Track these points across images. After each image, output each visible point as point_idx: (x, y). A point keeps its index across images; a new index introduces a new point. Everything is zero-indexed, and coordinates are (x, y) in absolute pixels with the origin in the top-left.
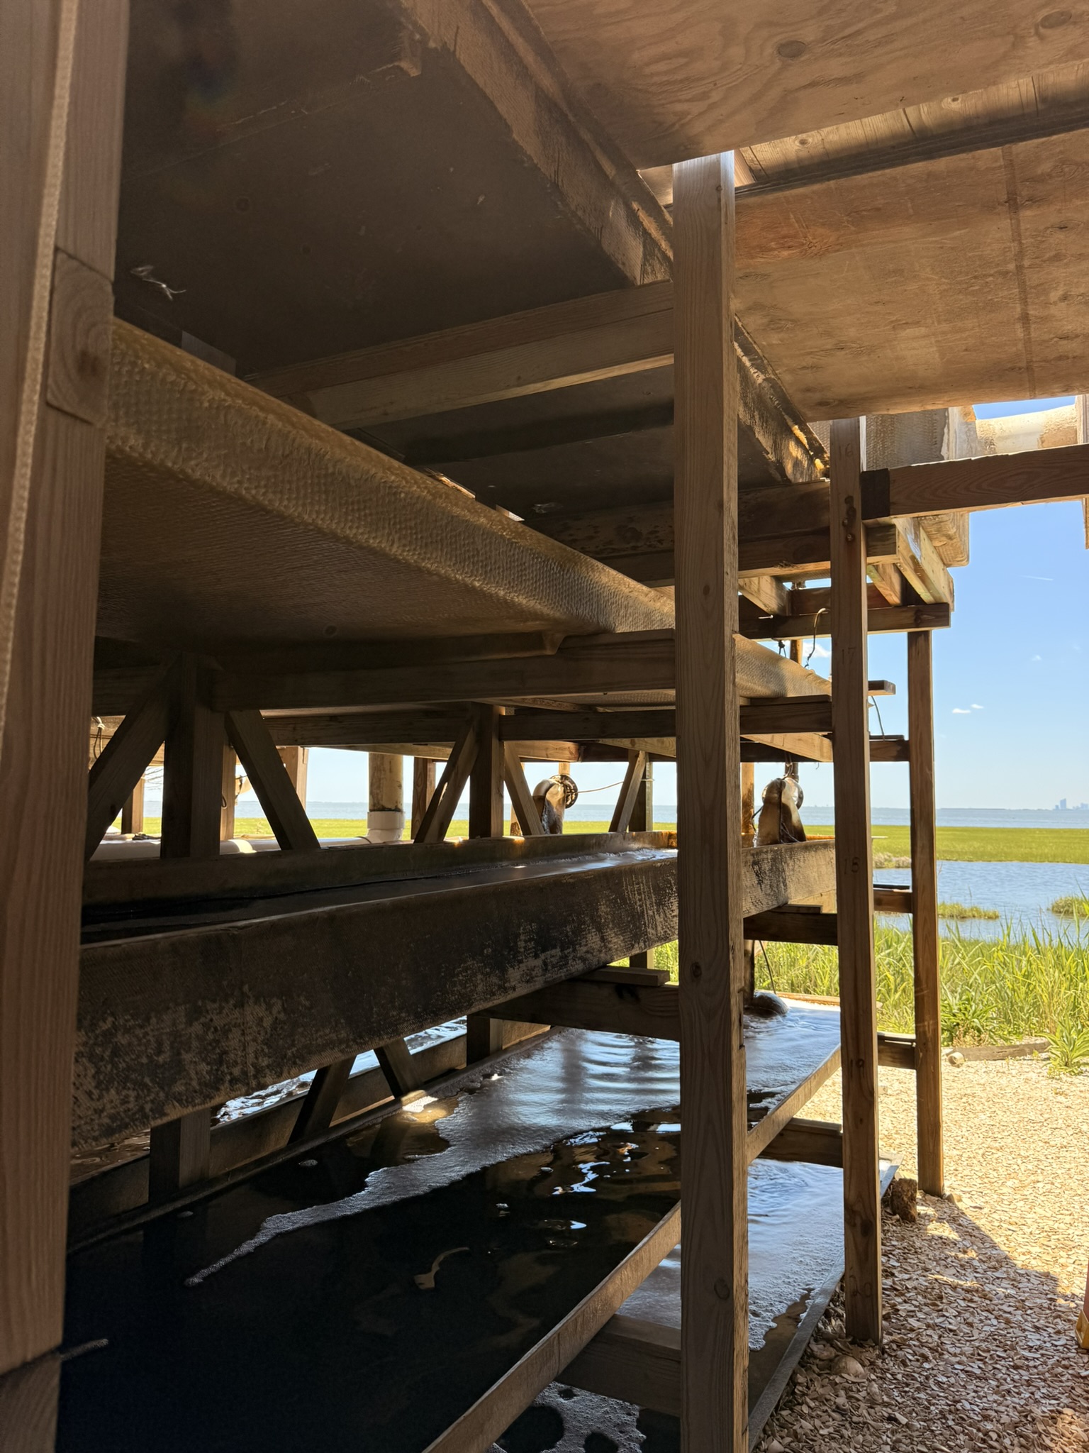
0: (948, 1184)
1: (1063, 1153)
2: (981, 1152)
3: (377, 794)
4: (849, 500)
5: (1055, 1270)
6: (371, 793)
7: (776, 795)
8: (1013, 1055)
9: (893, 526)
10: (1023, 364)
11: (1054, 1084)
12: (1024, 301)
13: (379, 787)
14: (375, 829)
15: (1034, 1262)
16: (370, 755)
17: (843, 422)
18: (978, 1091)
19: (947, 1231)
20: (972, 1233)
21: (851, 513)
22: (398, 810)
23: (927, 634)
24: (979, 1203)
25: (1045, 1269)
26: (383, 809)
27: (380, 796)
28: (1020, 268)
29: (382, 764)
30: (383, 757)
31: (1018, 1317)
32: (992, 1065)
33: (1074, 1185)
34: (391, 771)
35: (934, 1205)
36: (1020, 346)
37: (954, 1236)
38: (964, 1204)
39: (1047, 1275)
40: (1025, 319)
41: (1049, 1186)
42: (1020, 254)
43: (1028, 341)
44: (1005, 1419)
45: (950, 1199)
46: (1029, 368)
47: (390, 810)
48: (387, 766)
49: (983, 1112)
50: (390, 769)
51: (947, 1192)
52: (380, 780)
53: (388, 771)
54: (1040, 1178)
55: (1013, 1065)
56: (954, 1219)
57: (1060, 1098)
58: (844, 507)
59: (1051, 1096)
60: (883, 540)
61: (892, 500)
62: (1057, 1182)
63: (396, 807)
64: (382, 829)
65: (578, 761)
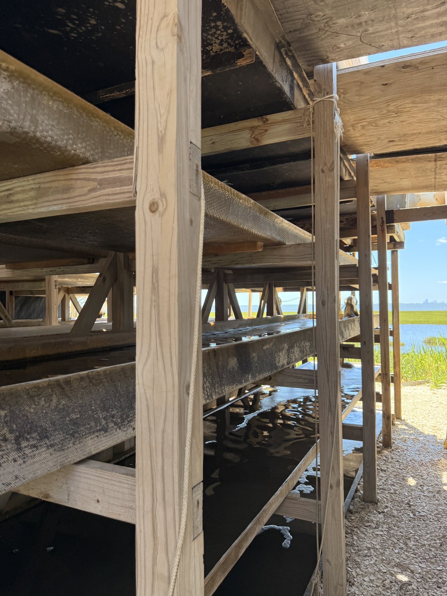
0: (403, 417)
1: (436, 408)
2: (411, 409)
4: (382, 218)
5: (436, 434)
7: (350, 302)
8: (418, 385)
9: (394, 225)
10: (433, 185)
11: (432, 391)
12: (436, 175)
15: (430, 433)
17: (380, 196)
18: (408, 394)
19: (404, 427)
20: (411, 427)
21: (383, 222)
23: (397, 251)
24: (413, 421)
25: (434, 434)
28: (435, 170)
31: (428, 443)
32: (412, 387)
33: (441, 416)
35: (400, 422)
36: (433, 182)
37: (407, 428)
38: (408, 421)
39: (434, 435)
40: (435, 178)
41: (433, 417)
42: (436, 168)
43: (435, 182)
44: (426, 461)
45: (404, 420)
46: (435, 186)
49: (411, 399)
51: (403, 419)
54: (430, 415)
55: (419, 387)
56: (406, 425)
57: (434, 395)
58: (381, 220)
59: (432, 394)
60: (391, 229)
61: (395, 219)
62: (435, 416)
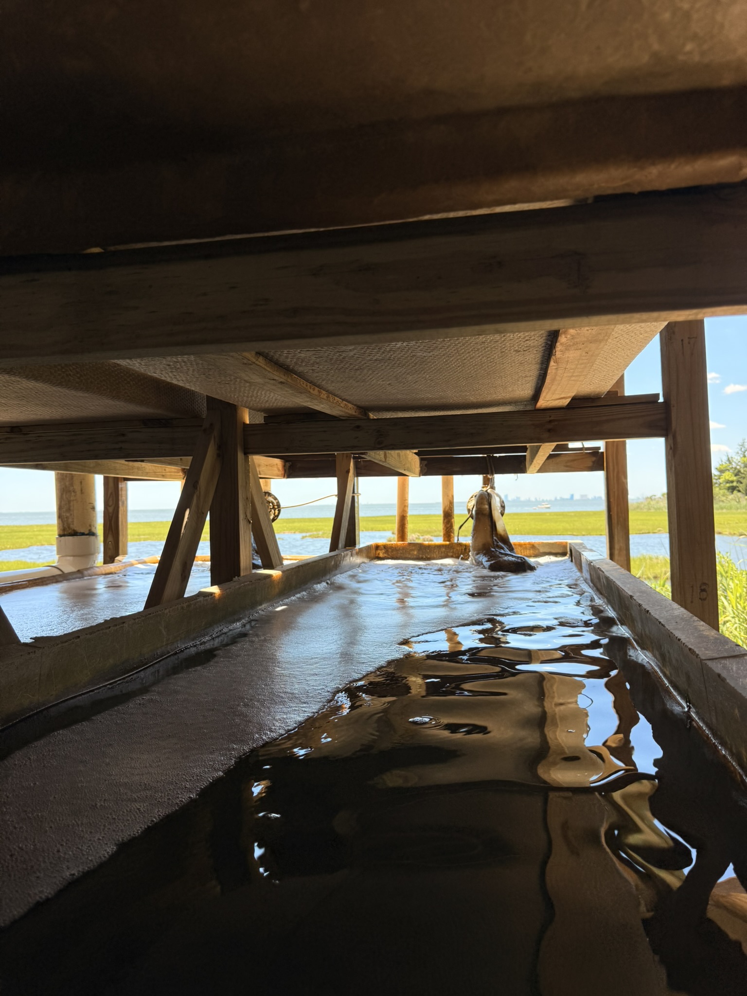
3: (67, 518)
6: (60, 517)
7: (487, 507)
13: (69, 510)
14: (67, 556)
16: (57, 475)
22: (92, 534)
26: (75, 534)
27: (70, 520)
29: (72, 484)
30: (72, 476)
34: (82, 492)
47: (83, 534)
48: (77, 487)
50: (82, 490)
52: (69, 502)
53: (78, 493)
63: (90, 530)
64: (74, 556)
65: (284, 477)
